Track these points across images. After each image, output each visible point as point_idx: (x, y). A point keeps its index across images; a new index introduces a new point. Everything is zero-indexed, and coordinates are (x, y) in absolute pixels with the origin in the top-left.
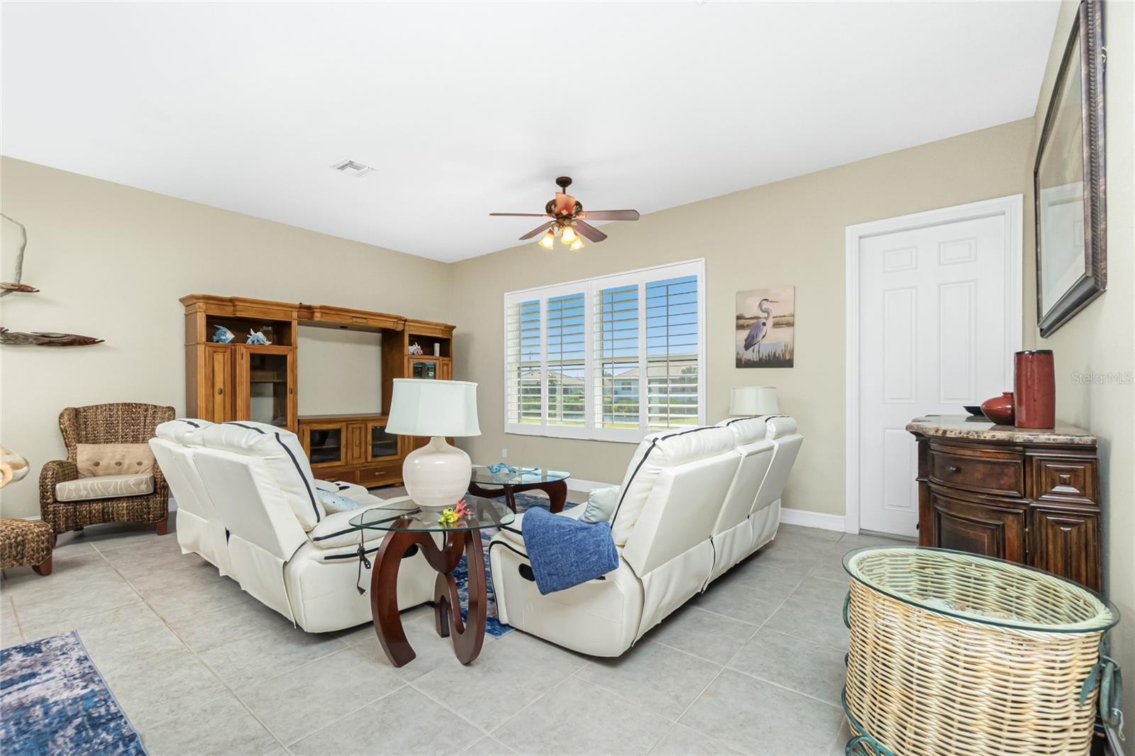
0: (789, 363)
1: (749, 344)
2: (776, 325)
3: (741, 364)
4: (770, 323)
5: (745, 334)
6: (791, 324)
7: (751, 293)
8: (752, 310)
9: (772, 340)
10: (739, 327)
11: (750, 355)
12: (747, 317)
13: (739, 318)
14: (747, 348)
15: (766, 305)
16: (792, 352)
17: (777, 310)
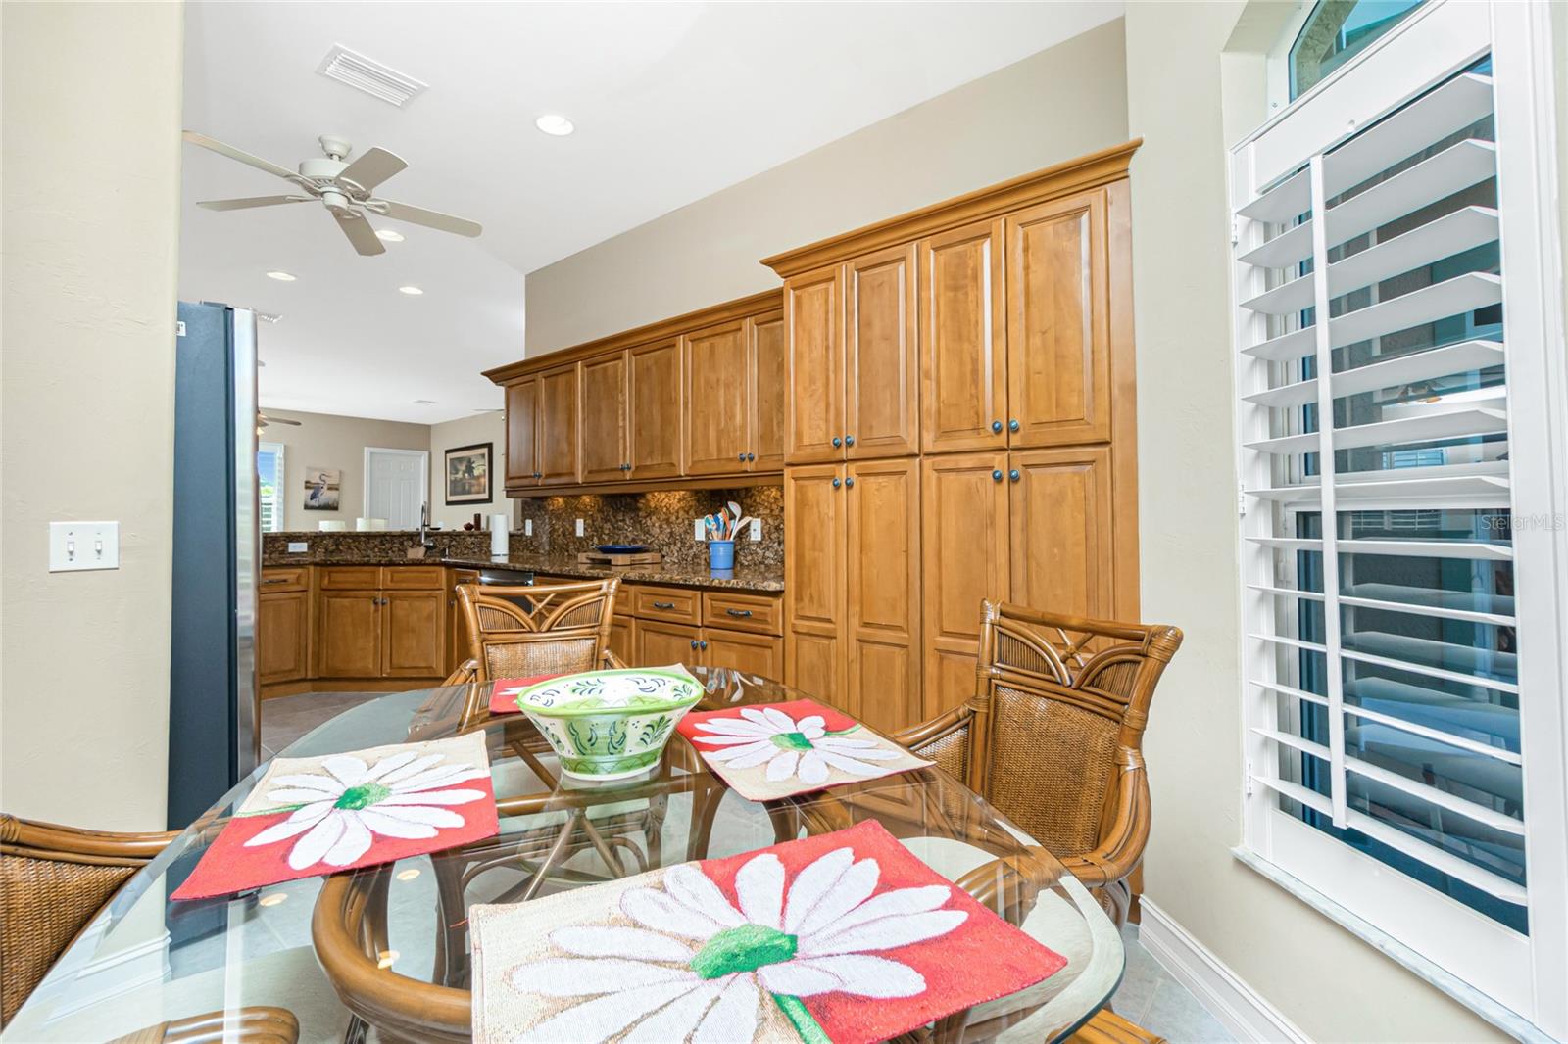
0: (335, 509)
1: (313, 497)
2: (330, 488)
3: (307, 507)
4: (326, 487)
5: (311, 491)
6: (337, 489)
7: (315, 470)
8: (315, 479)
9: (326, 496)
10: (306, 487)
11: (313, 503)
12: (313, 481)
13: (307, 482)
14: (311, 499)
15: (324, 477)
16: (338, 504)
17: (330, 481)
